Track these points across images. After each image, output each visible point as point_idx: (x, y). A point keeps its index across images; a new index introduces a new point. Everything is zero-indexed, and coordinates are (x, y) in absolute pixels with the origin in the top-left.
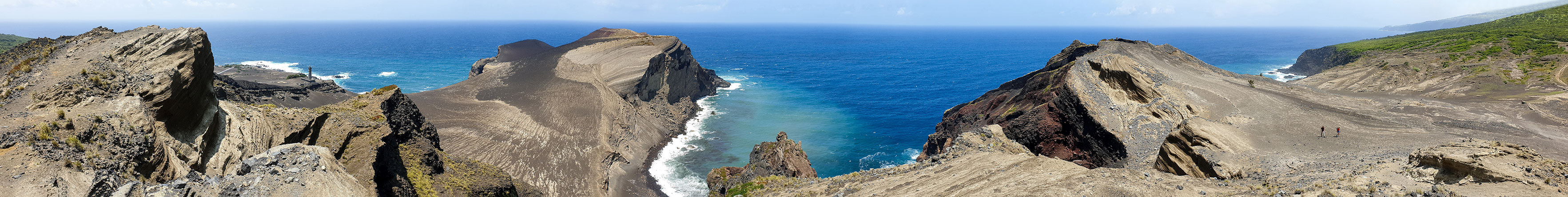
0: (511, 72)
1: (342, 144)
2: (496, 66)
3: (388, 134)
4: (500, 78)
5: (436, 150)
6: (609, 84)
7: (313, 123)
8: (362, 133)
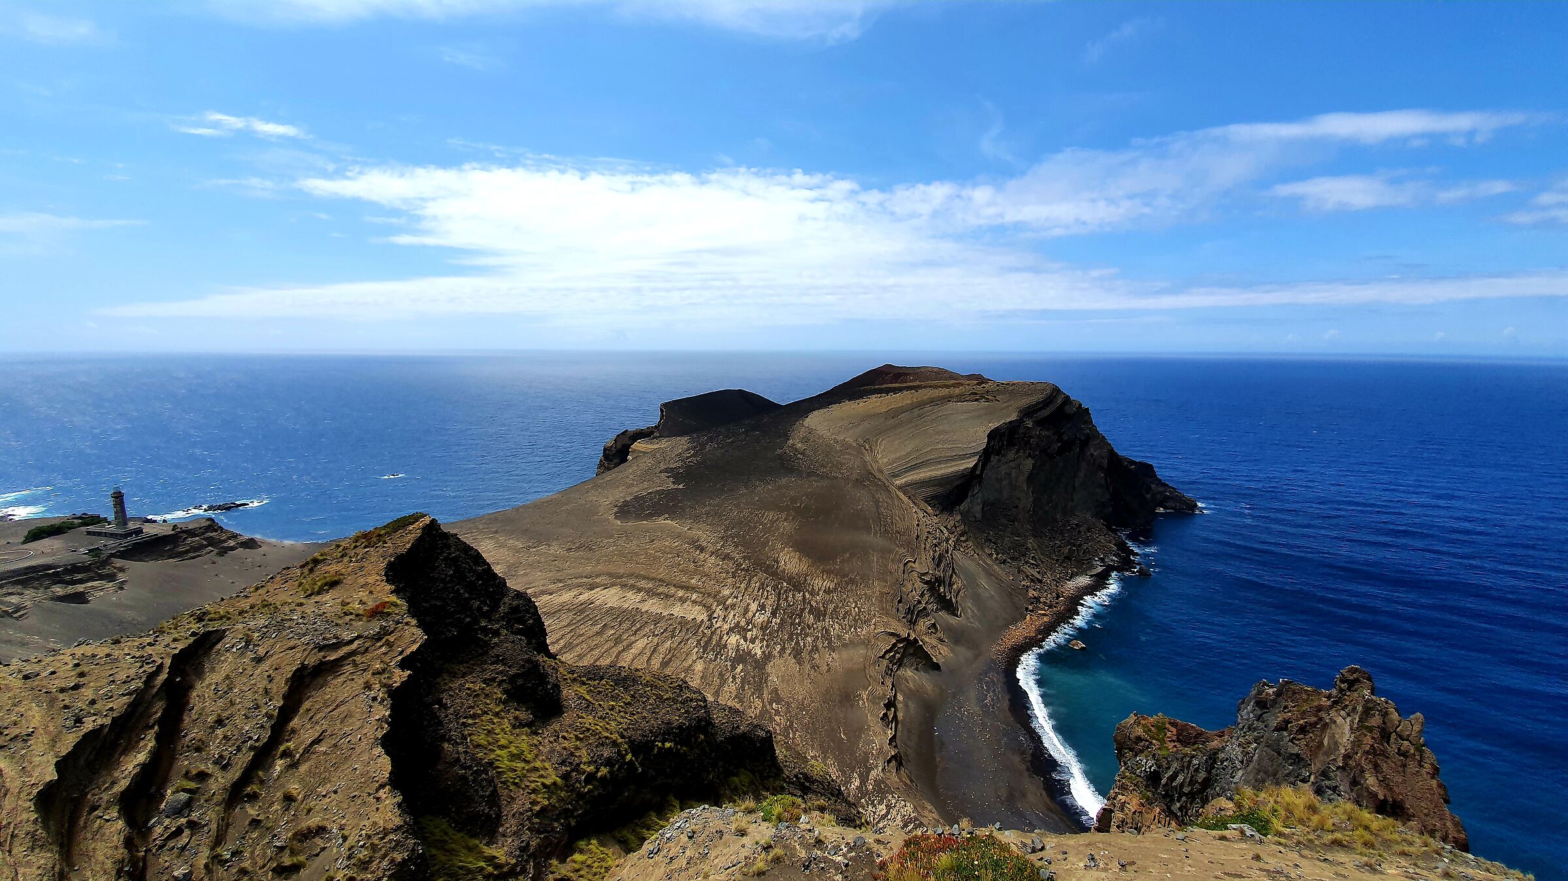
0: (692, 456)
1: (276, 713)
2: (656, 446)
3: (414, 647)
4: (666, 471)
5: (541, 658)
6: (898, 482)
7: (163, 676)
8: (338, 663)
